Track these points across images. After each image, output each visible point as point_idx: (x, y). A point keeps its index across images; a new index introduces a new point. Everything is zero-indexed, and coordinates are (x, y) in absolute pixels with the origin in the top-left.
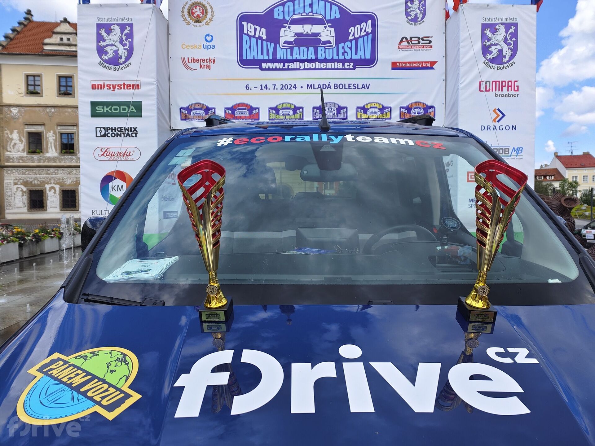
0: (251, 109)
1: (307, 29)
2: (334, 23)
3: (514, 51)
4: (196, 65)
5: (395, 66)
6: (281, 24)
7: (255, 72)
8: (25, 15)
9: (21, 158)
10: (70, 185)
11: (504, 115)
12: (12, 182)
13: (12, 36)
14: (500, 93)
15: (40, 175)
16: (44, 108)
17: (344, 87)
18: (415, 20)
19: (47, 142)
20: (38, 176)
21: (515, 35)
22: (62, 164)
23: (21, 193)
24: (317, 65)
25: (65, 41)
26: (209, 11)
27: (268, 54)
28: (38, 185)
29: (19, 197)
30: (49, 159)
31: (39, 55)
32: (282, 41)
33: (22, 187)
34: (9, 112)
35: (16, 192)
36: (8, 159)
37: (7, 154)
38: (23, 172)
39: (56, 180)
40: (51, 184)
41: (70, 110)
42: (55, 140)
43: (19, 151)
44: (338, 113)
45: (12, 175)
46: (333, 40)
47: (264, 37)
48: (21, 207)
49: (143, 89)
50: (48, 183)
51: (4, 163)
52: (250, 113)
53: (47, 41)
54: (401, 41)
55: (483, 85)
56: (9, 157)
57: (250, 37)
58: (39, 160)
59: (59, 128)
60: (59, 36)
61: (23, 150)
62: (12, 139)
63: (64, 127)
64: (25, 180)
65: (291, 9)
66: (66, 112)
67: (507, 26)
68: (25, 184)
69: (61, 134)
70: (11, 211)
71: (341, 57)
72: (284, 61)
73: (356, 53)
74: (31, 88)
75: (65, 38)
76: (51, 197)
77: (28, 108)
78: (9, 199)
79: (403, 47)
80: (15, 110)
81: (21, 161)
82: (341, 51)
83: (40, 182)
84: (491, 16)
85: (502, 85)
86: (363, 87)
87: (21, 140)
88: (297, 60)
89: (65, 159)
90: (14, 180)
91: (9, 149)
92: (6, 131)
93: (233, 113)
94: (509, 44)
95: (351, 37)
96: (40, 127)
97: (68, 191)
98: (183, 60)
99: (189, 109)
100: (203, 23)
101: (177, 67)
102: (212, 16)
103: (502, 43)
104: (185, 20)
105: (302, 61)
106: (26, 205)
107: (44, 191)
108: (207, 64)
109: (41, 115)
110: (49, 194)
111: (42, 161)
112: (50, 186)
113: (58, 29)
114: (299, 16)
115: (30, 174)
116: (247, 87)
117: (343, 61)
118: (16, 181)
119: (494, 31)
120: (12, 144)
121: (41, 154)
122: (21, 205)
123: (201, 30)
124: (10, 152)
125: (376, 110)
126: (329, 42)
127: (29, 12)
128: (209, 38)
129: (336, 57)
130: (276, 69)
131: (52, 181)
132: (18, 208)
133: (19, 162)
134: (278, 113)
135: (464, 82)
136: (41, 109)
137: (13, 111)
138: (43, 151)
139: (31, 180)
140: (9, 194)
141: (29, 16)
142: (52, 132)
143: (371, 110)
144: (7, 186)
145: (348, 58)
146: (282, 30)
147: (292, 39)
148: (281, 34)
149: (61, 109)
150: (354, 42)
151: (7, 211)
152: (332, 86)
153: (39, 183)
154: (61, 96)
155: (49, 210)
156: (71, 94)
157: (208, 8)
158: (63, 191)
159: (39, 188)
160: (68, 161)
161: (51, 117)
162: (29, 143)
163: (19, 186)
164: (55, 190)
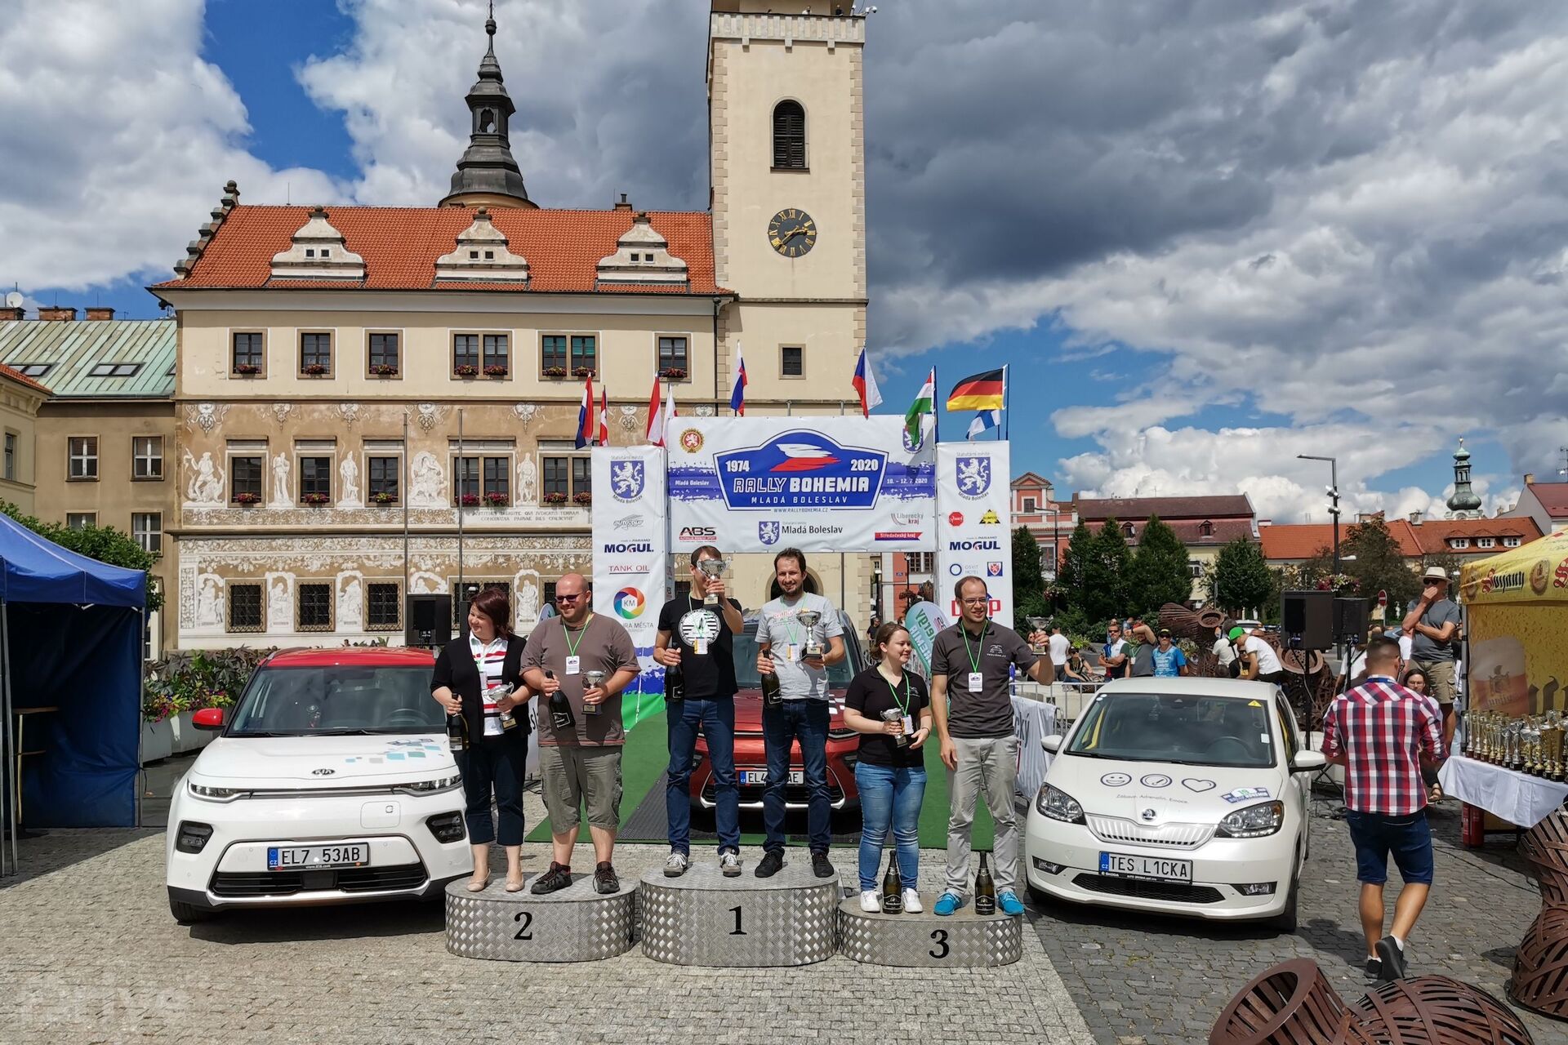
8: (223, 194)
9: (214, 515)
10: (316, 573)
12: (195, 566)
13: (201, 246)
15: (254, 550)
16: (267, 406)
19: (272, 477)
20: (251, 554)
22: (303, 526)
23: (213, 590)
25: (318, 257)
28: (250, 573)
29: (208, 601)
30: (275, 516)
31: (261, 289)
33: (216, 577)
34: (194, 414)
35: (203, 589)
36: (189, 516)
38: (218, 544)
39: (289, 562)
40: (277, 570)
41: (323, 407)
42: (290, 473)
43: (211, 499)
45: (196, 551)
48: (212, 624)
50: (270, 569)
51: (181, 526)
53: (279, 257)
56: (191, 511)
58: (254, 520)
59: (299, 447)
60: (305, 247)
61: (221, 497)
62: (198, 473)
63: (310, 446)
64: (223, 563)
66: (316, 412)
68: (222, 570)
69: (302, 459)
70: (192, 632)
74: (244, 361)
75: (318, 250)
76: (277, 600)
77: (235, 406)
78: (187, 605)
80: (207, 408)
81: (215, 521)
83: (254, 566)
87: (216, 474)
89: (309, 515)
90: (200, 562)
91: (191, 495)
92: (187, 454)
96: (259, 446)
97: (314, 586)
106: (223, 617)
107: (263, 589)
109: (265, 419)
110: (271, 595)
111: (260, 520)
112: (275, 575)
115: (234, 548)
118: (203, 565)
120: (198, 484)
121: (258, 505)
122: (212, 617)
124: (194, 500)
127: (232, 188)
131: (280, 565)
132: (204, 624)
133: (211, 523)
136: (262, 406)
137: (203, 411)
138: (263, 497)
139: (235, 563)
140: (189, 593)
141: (233, 197)
142: (283, 455)
144: (184, 575)
149: (304, 406)
151: (181, 632)
153: (252, 568)
154: (305, 376)
155: (272, 629)
156: (327, 373)
158: (302, 586)
159: (251, 580)
160: (315, 520)
161: (282, 423)
162: (234, 480)
163: (210, 576)
164: (285, 585)
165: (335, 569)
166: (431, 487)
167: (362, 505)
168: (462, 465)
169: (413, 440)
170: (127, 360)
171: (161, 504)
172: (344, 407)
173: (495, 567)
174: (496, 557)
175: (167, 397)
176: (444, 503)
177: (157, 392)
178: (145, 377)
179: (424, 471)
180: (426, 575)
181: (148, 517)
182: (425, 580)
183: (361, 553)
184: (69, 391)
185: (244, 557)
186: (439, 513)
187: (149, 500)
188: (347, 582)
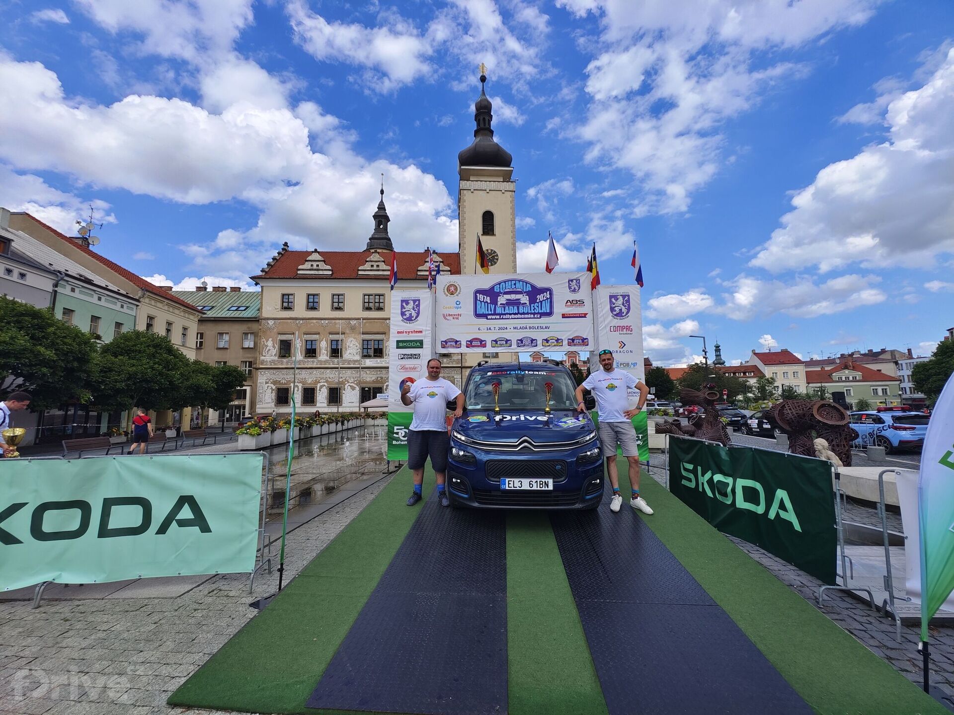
0: (481, 341)
1: (513, 297)
2: (528, 293)
3: (629, 309)
4: (452, 317)
5: (564, 316)
6: (498, 294)
7: (483, 321)
8: (283, 247)
9: (273, 362)
10: (310, 384)
11: (625, 345)
12: (264, 381)
13: (273, 264)
14: (622, 332)
15: (287, 375)
16: (294, 321)
17: (534, 328)
18: (574, 291)
19: (295, 348)
20: (285, 376)
21: (628, 301)
22: (306, 366)
23: (271, 390)
24: (519, 316)
25: (315, 267)
26: (458, 288)
27: (491, 311)
28: (285, 384)
29: (269, 394)
30: (296, 362)
31: (293, 278)
32: (499, 303)
33: (272, 385)
34: (266, 324)
35: (267, 390)
36: (263, 362)
37: (262, 358)
38: (273, 373)
39: (300, 379)
40: (295, 383)
41: (315, 321)
42: (302, 346)
43: (272, 356)
44: (532, 342)
45: (264, 375)
46: (528, 303)
47: (489, 302)
48: (270, 403)
49: (424, 333)
50: (293, 382)
51: (259, 366)
52: (481, 343)
53: (300, 267)
54: (567, 302)
55: (612, 328)
56: (263, 360)
57: (481, 302)
58: (287, 363)
59: (305, 336)
60: (310, 263)
61: (275, 355)
62: (267, 346)
63: (309, 336)
64: (275, 380)
65: (504, 286)
66: (312, 323)
67: (624, 296)
68: (274, 383)
69: (307, 341)
70: (261, 406)
71: (533, 312)
72: (500, 315)
73: (541, 309)
74: (285, 305)
75: (315, 264)
76: (295, 394)
77: (282, 321)
78: (261, 396)
79: (568, 306)
81: (273, 364)
82: (532, 308)
83: (287, 381)
84: (614, 291)
85: (623, 328)
86: (546, 328)
87: (274, 346)
88: (507, 314)
89: (308, 362)
91: (264, 354)
92: (263, 339)
93: (471, 344)
94: (625, 306)
95: (538, 301)
96: (290, 336)
97: (309, 388)
98: (444, 315)
99: (446, 342)
100: (455, 295)
101: (440, 319)
102: (460, 291)
103: (621, 306)
104: (445, 294)
105: (510, 314)
106: (274, 401)
107: (290, 390)
108: (457, 317)
109: (292, 325)
110: (293, 392)
111: (290, 364)
113: (310, 258)
114: (509, 290)
115: (279, 374)
116: (479, 329)
117: (534, 314)
118: (267, 381)
119: (617, 299)
120: (267, 350)
121: (289, 358)
122: (270, 400)
123: (454, 298)
124: (265, 356)
125: (554, 341)
126: (526, 304)
127: (286, 244)
128: (458, 303)
129: (529, 312)
130: (496, 319)
131: (296, 381)
132: (267, 403)
133: (271, 365)
134: (497, 343)
135: (602, 326)
136: (292, 321)
137: (270, 323)
138: (291, 355)
139: (279, 380)
140: (261, 391)
141: (286, 247)
142: (299, 339)
143: (551, 341)
144: (260, 384)
145: (537, 312)
146: (499, 297)
147: (505, 302)
148: (499, 300)
149: (308, 321)
150: (540, 303)
151: (257, 406)
152: (528, 328)
154: (308, 310)
155: (292, 405)
156: (316, 309)
157: (458, 287)
158: (304, 389)
159: (285, 386)
160: (311, 362)
161: (299, 328)
162: (281, 349)
163: (270, 385)
164: (298, 388)
165: (317, 382)
166: (354, 351)
167: (328, 358)
168: (365, 343)
169: (347, 334)
170: (243, 305)
171: (253, 357)
172: (322, 322)
173: (377, 381)
174: (377, 378)
175: (256, 318)
176: (358, 357)
177: (252, 316)
178: (250, 311)
179: (351, 345)
180: (351, 385)
181: (248, 363)
182: (350, 386)
183: (328, 376)
184: (219, 316)
185: (284, 378)
186: (356, 361)
187: (249, 357)
188: (321, 387)
